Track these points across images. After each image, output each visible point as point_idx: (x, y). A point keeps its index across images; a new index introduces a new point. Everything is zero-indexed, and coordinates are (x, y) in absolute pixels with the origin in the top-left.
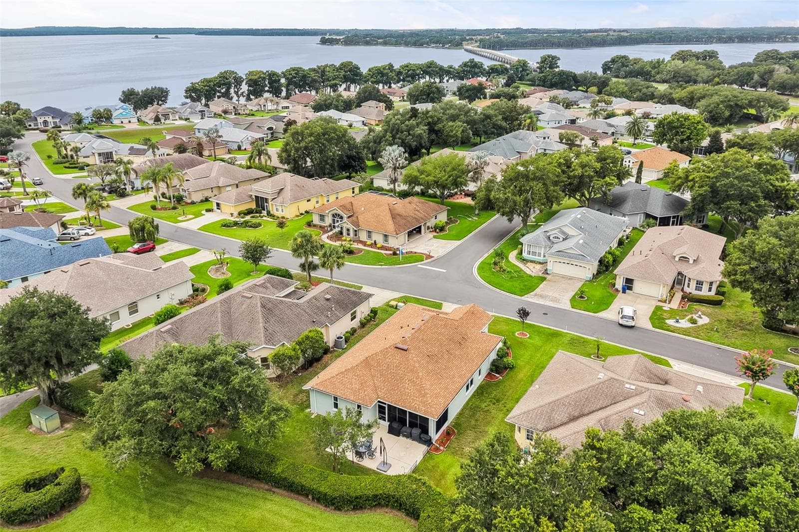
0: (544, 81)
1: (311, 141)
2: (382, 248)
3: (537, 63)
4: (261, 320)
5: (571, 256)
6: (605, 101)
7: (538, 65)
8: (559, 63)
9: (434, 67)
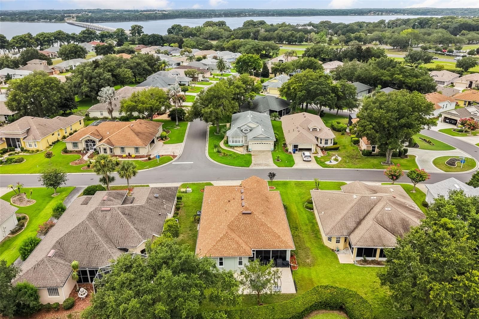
0: (142, 41)
1: (37, 90)
2: (136, 157)
3: (130, 30)
4: (130, 224)
5: (262, 139)
6: (188, 51)
7: (130, 32)
8: (143, 30)
9: (62, 35)
